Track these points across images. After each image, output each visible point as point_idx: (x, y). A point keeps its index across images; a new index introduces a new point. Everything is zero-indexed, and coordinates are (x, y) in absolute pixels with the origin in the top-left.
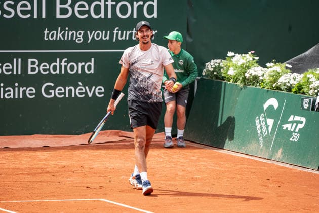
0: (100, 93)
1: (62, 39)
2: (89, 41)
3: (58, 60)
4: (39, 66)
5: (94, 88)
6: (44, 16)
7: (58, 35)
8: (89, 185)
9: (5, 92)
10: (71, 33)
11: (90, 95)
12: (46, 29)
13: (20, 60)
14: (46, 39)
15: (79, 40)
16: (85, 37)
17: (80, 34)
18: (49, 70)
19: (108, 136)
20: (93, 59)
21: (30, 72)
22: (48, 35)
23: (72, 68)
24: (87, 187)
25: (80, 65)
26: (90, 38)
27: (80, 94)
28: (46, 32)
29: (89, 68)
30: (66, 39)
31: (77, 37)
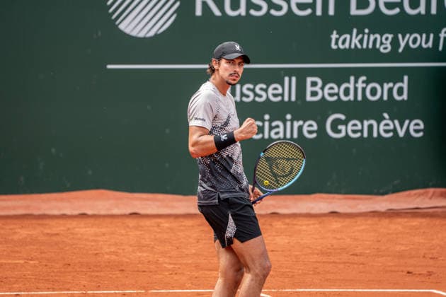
0: (417, 131)
1: (359, 46)
2: (400, 50)
3: (352, 79)
4: (322, 88)
5: (407, 122)
6: (331, 12)
7: (352, 40)
8: (410, 269)
9: (271, 128)
10: (372, 37)
11: (401, 134)
12: (335, 32)
13: (294, 79)
14: (334, 46)
15: (385, 48)
16: (395, 43)
17: (387, 39)
18: (338, 94)
19: (431, 198)
20: (406, 78)
21: (309, 98)
22: (337, 40)
23: (374, 92)
24: (408, 273)
25: (386, 86)
26: (403, 44)
27: (387, 131)
28: (334, 36)
29: (400, 91)
30: (365, 46)
31: (382, 43)
